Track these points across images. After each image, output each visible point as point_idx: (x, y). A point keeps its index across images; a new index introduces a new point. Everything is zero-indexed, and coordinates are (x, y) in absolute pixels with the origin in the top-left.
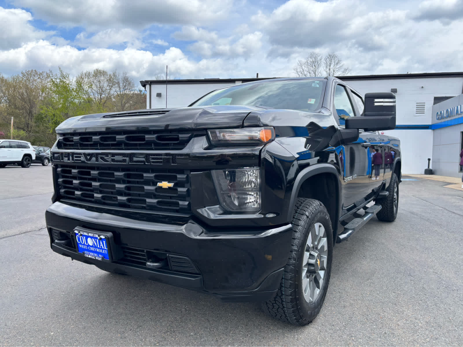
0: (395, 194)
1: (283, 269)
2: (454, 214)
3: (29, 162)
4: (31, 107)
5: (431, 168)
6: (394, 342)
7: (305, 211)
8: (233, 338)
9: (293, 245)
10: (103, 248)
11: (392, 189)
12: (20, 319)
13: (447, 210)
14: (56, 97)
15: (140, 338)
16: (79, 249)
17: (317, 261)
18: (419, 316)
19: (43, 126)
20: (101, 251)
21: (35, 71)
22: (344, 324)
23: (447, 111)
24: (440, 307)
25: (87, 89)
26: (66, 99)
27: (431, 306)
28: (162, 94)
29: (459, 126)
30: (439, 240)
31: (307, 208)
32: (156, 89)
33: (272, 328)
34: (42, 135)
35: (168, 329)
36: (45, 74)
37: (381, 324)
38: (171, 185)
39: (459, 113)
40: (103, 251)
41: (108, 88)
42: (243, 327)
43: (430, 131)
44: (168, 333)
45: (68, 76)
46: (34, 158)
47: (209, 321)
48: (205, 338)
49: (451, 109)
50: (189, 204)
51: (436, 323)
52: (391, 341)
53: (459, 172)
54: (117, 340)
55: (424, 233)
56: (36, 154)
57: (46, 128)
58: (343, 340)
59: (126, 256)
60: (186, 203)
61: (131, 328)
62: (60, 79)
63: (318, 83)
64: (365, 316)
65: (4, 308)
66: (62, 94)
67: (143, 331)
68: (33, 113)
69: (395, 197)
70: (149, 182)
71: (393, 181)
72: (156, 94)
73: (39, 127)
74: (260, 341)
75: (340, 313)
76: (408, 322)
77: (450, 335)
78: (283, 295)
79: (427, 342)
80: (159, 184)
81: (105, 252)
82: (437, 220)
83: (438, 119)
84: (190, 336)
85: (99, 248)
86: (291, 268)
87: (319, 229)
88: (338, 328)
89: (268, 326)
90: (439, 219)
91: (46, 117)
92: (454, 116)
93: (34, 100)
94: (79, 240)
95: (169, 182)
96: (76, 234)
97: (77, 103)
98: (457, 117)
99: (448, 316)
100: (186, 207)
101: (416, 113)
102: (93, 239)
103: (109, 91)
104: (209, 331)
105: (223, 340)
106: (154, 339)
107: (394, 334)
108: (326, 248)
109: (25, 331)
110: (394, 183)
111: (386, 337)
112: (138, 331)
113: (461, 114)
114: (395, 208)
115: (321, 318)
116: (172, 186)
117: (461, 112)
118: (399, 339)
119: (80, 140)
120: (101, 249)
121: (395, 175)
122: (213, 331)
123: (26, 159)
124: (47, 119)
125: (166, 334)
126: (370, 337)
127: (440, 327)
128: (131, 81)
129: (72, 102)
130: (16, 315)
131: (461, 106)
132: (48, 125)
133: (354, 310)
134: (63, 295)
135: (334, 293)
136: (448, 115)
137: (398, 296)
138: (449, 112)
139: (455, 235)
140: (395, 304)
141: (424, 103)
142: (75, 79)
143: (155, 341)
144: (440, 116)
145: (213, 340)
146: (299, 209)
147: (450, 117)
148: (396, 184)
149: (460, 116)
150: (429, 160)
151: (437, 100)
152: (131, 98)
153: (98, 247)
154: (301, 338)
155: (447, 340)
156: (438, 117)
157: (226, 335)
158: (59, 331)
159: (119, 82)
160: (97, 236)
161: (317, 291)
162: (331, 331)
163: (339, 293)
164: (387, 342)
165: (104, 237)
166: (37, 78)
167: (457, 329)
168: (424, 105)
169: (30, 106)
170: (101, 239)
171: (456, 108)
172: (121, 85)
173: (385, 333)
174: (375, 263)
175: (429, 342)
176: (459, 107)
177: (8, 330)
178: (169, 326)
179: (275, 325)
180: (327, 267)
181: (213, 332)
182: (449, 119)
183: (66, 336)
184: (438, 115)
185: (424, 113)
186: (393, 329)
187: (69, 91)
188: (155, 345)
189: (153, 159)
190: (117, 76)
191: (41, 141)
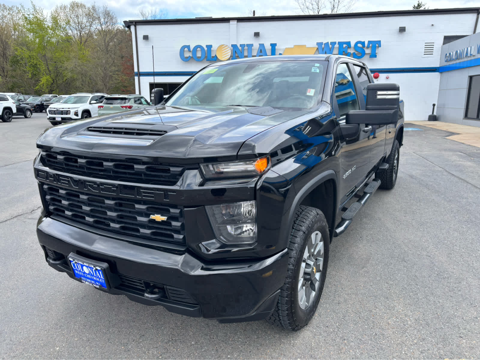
0: (395, 162)
1: (280, 290)
2: (454, 177)
3: (10, 116)
4: (5, 49)
5: (435, 114)
6: (384, 345)
7: (301, 226)
8: (233, 346)
9: (289, 264)
10: (100, 277)
11: (392, 157)
12: (24, 332)
13: (446, 171)
14: (31, 36)
15: (143, 351)
16: (76, 275)
17: (313, 269)
18: (409, 311)
19: (20, 70)
20: (98, 279)
21: (4, 5)
22: (337, 324)
23: (457, 52)
24: (430, 300)
25: (64, 26)
26: (42, 38)
27: (421, 299)
28: (149, 36)
29: (468, 69)
30: (435, 212)
31: (303, 222)
32: (142, 30)
33: (269, 332)
34: (20, 81)
35: (169, 338)
36: (15, 9)
37: (372, 323)
38: (164, 218)
39: (469, 55)
40: (100, 280)
41: (88, 24)
42: (241, 332)
43: (437, 74)
44: (170, 343)
45: (42, 11)
46: (15, 111)
47: (209, 327)
48: (205, 347)
49: (461, 50)
50: (184, 238)
51: (424, 320)
52: (381, 344)
53: (463, 119)
54: (120, 354)
55: (422, 204)
56: (16, 106)
57: (23, 72)
58: (336, 345)
59: (123, 282)
60: (181, 237)
61: (134, 338)
62: (33, 14)
63: (318, 67)
64: (358, 314)
65: (7, 319)
66: (37, 33)
67: (145, 342)
68: (7, 55)
69: (395, 164)
70: (141, 214)
71: (394, 149)
72: (143, 36)
73: (15, 71)
74: (258, 349)
75: (334, 312)
76: (398, 320)
77: (437, 334)
78: (280, 310)
79: (414, 344)
80: (152, 217)
81: (102, 281)
82: (435, 186)
83: (446, 61)
84: (191, 345)
85: (95, 277)
86: (287, 286)
87: (316, 237)
88: (332, 330)
89: (265, 331)
90: (437, 184)
91: (22, 59)
92: (464, 58)
93: (7, 41)
94: (75, 267)
95: (162, 215)
96: (71, 261)
97: (54, 42)
98: (466, 59)
99: (436, 311)
100: (181, 241)
101: (424, 54)
102: (89, 268)
103: (89, 27)
104: (209, 339)
105: (223, 350)
106: (157, 351)
107: (384, 334)
108: (322, 252)
109: (31, 347)
110: (395, 151)
111: (376, 339)
112: (141, 342)
113: (471, 57)
114: (394, 175)
115: (316, 319)
116: (165, 220)
117: (471, 55)
118: (388, 341)
119: (64, 160)
120: (98, 277)
121: (397, 141)
122: (213, 338)
123: (7, 113)
124: (24, 62)
125: (168, 345)
126: (361, 340)
127: (428, 324)
128: (113, 16)
129: (48, 41)
130: (19, 328)
131: (471, 47)
132: (25, 69)
133: (348, 308)
134: (63, 298)
135: (330, 286)
136: (457, 57)
137: (390, 287)
138: (459, 54)
139: (452, 205)
140: (387, 298)
141: (433, 43)
142: (49, 15)
143: (158, 353)
144: (449, 58)
145: (213, 350)
146: (296, 224)
147: (459, 59)
148: (397, 151)
149: (469, 59)
150: (434, 105)
151: (448, 39)
152: (116, 36)
153: (95, 275)
154: (296, 344)
155: (433, 340)
156: (447, 59)
157: (226, 343)
158: (64, 345)
159: (99, 17)
160: (93, 267)
161: (314, 294)
162: (325, 334)
163: (334, 286)
164: (377, 346)
165: (100, 269)
166: (7, 13)
167: (444, 326)
168: (433, 45)
169: (2, 47)
170: (96, 269)
171: (466, 49)
172: (102, 20)
173: (376, 334)
174: (370, 246)
175: (416, 344)
176: (469, 49)
177: (14, 346)
178: (171, 334)
179: (273, 329)
180: (323, 268)
181: (213, 340)
182: (458, 61)
183: (72, 350)
184: (447, 56)
185: (432, 54)
186: (383, 329)
187: (44, 29)
188: (158, 358)
189: (144, 192)
190: (97, 10)
191: (19, 87)
